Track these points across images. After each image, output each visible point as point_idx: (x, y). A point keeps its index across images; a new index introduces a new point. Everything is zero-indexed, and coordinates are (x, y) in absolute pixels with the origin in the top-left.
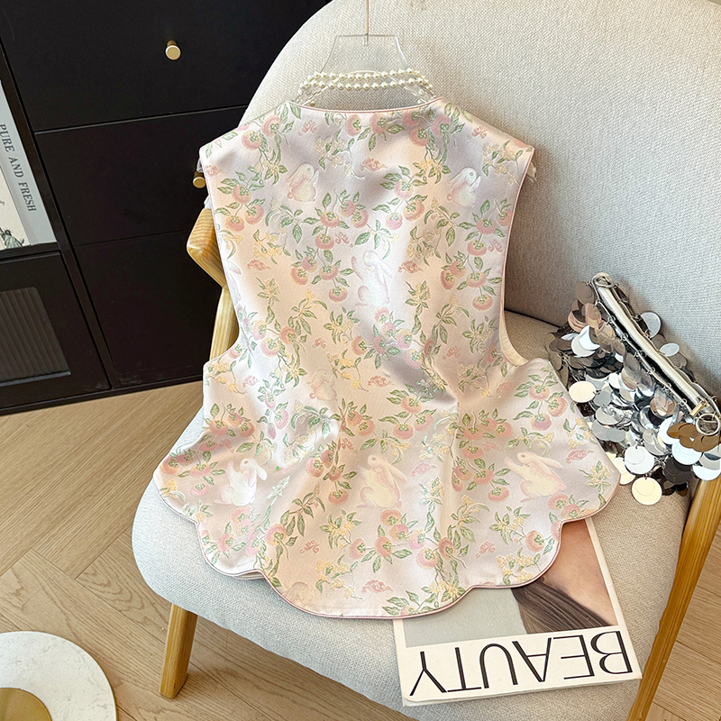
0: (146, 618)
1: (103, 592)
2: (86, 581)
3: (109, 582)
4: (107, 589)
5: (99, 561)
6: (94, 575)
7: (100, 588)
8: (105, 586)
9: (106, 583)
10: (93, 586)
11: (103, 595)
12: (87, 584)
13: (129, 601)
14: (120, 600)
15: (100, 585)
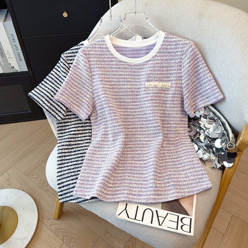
0: (48, 189)
1: (35, 181)
2: (30, 177)
3: (37, 178)
4: (36, 180)
5: (35, 171)
6: (33, 175)
7: (34, 179)
8: (36, 179)
9: (36, 178)
10: (32, 179)
11: (35, 182)
12: (30, 178)
13: (43, 184)
14: (40, 184)
15: (34, 178)
